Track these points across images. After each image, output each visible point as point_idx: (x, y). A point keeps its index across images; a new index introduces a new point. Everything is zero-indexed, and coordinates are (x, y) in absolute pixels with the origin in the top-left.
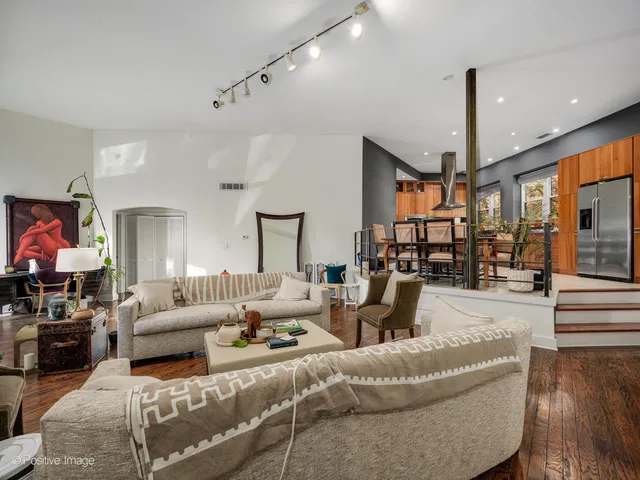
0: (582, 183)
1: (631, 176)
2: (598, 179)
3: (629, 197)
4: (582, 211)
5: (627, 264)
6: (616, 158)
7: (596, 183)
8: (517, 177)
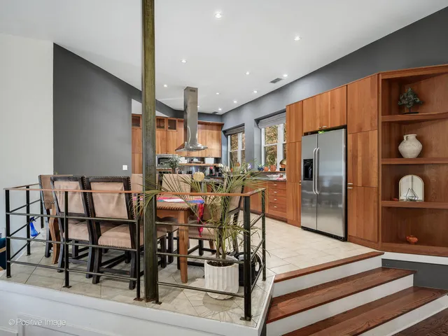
0: (305, 131)
1: (345, 127)
2: (318, 129)
3: (344, 146)
4: (305, 161)
5: (342, 206)
6: (333, 108)
7: (316, 132)
8: (258, 121)
